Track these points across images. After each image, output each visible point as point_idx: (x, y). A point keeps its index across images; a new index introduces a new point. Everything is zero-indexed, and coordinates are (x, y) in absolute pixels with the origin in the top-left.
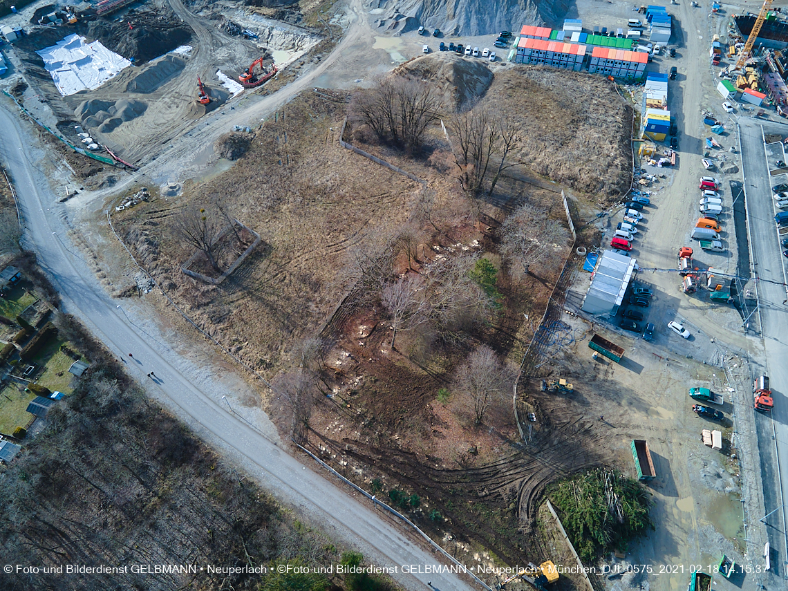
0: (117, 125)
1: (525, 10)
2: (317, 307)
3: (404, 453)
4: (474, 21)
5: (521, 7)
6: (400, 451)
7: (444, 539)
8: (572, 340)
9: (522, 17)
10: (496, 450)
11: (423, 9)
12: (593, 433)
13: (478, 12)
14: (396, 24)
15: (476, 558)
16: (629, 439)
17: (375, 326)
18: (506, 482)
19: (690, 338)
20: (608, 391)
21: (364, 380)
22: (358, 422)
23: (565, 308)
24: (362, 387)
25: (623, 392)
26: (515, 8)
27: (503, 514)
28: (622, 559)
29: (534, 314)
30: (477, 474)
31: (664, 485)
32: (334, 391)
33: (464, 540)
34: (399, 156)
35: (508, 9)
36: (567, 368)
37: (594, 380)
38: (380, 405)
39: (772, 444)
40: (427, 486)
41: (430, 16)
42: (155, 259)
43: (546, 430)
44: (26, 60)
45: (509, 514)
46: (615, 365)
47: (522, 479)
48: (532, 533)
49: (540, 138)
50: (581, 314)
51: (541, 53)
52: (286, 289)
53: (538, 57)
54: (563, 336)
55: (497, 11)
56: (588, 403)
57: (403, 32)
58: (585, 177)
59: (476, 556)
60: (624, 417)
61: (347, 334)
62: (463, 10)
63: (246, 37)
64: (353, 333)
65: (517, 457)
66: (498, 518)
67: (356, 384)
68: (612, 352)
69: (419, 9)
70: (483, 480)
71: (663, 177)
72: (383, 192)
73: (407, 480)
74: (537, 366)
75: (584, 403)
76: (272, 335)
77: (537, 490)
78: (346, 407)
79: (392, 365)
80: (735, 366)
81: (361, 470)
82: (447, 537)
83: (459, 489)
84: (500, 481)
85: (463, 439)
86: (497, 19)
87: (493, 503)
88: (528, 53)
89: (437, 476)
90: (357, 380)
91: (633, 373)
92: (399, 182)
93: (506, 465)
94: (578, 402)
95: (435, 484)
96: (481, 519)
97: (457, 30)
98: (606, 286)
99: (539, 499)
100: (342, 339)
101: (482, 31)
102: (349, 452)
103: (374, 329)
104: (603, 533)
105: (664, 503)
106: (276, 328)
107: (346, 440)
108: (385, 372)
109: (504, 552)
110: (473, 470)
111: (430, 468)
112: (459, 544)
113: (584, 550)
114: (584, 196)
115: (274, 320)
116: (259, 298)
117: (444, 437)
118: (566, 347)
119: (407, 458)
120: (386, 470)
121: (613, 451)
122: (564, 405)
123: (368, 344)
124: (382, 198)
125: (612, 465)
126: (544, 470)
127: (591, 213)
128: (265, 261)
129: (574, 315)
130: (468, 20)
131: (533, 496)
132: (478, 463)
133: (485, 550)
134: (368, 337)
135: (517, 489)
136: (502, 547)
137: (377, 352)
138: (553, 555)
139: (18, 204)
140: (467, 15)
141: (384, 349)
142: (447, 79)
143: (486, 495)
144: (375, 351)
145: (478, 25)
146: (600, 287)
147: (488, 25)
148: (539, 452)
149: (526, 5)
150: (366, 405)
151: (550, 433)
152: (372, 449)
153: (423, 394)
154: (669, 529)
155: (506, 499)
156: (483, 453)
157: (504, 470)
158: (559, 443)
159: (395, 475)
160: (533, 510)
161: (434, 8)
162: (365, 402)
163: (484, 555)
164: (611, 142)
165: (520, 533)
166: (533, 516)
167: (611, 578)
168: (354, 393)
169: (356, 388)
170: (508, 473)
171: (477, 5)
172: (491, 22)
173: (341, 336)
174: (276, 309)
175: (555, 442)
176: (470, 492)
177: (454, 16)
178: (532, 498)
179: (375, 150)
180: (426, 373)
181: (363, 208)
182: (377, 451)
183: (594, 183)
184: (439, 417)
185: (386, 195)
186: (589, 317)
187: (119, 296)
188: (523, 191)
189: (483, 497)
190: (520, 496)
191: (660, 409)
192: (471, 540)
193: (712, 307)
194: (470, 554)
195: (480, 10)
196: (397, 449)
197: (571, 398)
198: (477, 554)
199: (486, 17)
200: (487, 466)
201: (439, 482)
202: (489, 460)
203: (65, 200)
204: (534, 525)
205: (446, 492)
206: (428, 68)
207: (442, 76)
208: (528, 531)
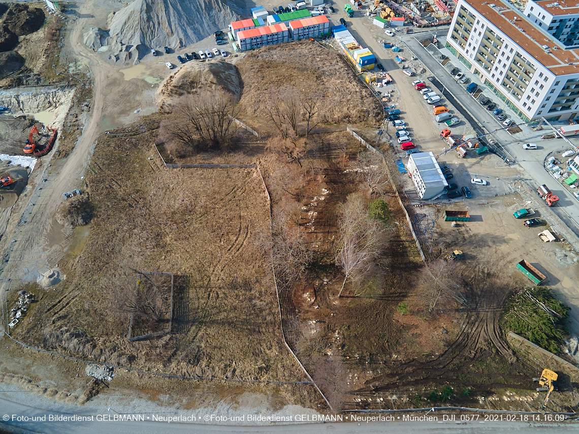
1: (221, 11)
2: (261, 301)
3: (409, 363)
4: (190, 32)
5: (217, 10)
6: (405, 364)
7: (481, 402)
8: (434, 222)
9: (222, 17)
10: (455, 321)
11: (143, 35)
12: (492, 273)
13: (189, 24)
14: (130, 55)
15: (506, 400)
16: (511, 264)
17: (314, 289)
18: (477, 338)
20: (477, 242)
21: (341, 332)
22: (363, 364)
23: (413, 204)
24: (344, 338)
25: (485, 237)
26: (214, 12)
27: (494, 359)
28: (570, 338)
29: (399, 218)
30: (459, 345)
31: (549, 279)
32: (329, 354)
33: (490, 393)
34: (219, 155)
35: (209, 15)
36: (446, 242)
37: (465, 240)
38: (366, 342)
39: (572, 221)
40: (440, 375)
41: (152, 39)
42: (94, 346)
43: (468, 289)
45: (497, 357)
46: (467, 224)
47: (483, 329)
48: (518, 359)
50: (425, 202)
51: (258, 38)
52: (226, 302)
53: (257, 42)
54: (426, 223)
55: (201, 18)
56: (475, 256)
57: (139, 59)
58: (354, 112)
59: (505, 399)
60: (498, 252)
61: (299, 307)
62: (177, 26)
64: (304, 304)
65: (469, 317)
67: (338, 338)
68: (459, 216)
69: (141, 36)
70: (465, 346)
72: (232, 188)
73: (425, 381)
74: (430, 251)
75: (473, 258)
76: (248, 344)
77: (496, 330)
78: (347, 359)
79: (349, 309)
80: (519, 187)
81: (394, 396)
82: (481, 400)
83: (458, 362)
84: (474, 339)
85: (431, 328)
86: (206, 25)
87: (482, 357)
88: (248, 41)
89: (440, 364)
90: (337, 335)
91: (479, 222)
92: (236, 174)
93: (467, 327)
94: (469, 259)
95: (442, 370)
96: (486, 372)
97: (181, 42)
98: (431, 178)
99: (502, 334)
100: (299, 312)
101: (200, 38)
103: (315, 291)
104: (558, 331)
105: (558, 290)
106: (246, 336)
107: (367, 382)
108: (349, 317)
109: (515, 383)
110: (454, 343)
111: (431, 361)
112: (490, 399)
113: (552, 348)
114: (361, 125)
115: (238, 331)
116: (213, 322)
117: (421, 335)
118: (433, 229)
119: (413, 366)
120: (409, 383)
121: (510, 277)
122: (464, 267)
123: (320, 304)
124: (235, 192)
125: (517, 286)
126: (489, 314)
128: (191, 291)
129: (421, 206)
130: (185, 31)
131: (498, 335)
132: (454, 338)
133: (506, 391)
134: (316, 299)
135: (486, 337)
136: (512, 381)
137: (332, 307)
138: (538, 364)
140: (182, 29)
141: (334, 301)
142: (212, 82)
143: (475, 355)
144: (329, 306)
145: (195, 33)
146: (429, 180)
147: (201, 31)
148: (477, 305)
149: (220, 7)
150: (358, 348)
151: (472, 289)
152: (388, 375)
153: (384, 315)
154: (572, 303)
155: (487, 349)
156: (450, 329)
157: (470, 331)
158: (482, 291)
159: (416, 383)
160: (505, 344)
161: (152, 32)
162: (355, 347)
163: (508, 394)
165: (512, 364)
166: (509, 348)
167: (575, 354)
168: (343, 346)
169: (341, 342)
170: (473, 331)
171: (185, 18)
172: (202, 27)
173: (297, 310)
174: (232, 322)
175: (479, 293)
176: (465, 359)
177: (172, 32)
178: (498, 337)
179: (198, 159)
180: (373, 300)
181: (228, 207)
182: (392, 375)
183: (363, 114)
184: (406, 324)
185: (235, 189)
186: (429, 202)
188: (322, 140)
189: (474, 357)
190: (491, 340)
191: (510, 236)
192: (493, 390)
193: (482, 159)
194: (501, 400)
195: (189, 22)
196: (402, 364)
197: (464, 259)
198: (504, 397)
199: (197, 25)
200: (459, 336)
201: (444, 367)
202: (456, 331)
204: (514, 353)
205: (453, 370)
206: (191, 79)
207: (206, 82)
208: (515, 359)
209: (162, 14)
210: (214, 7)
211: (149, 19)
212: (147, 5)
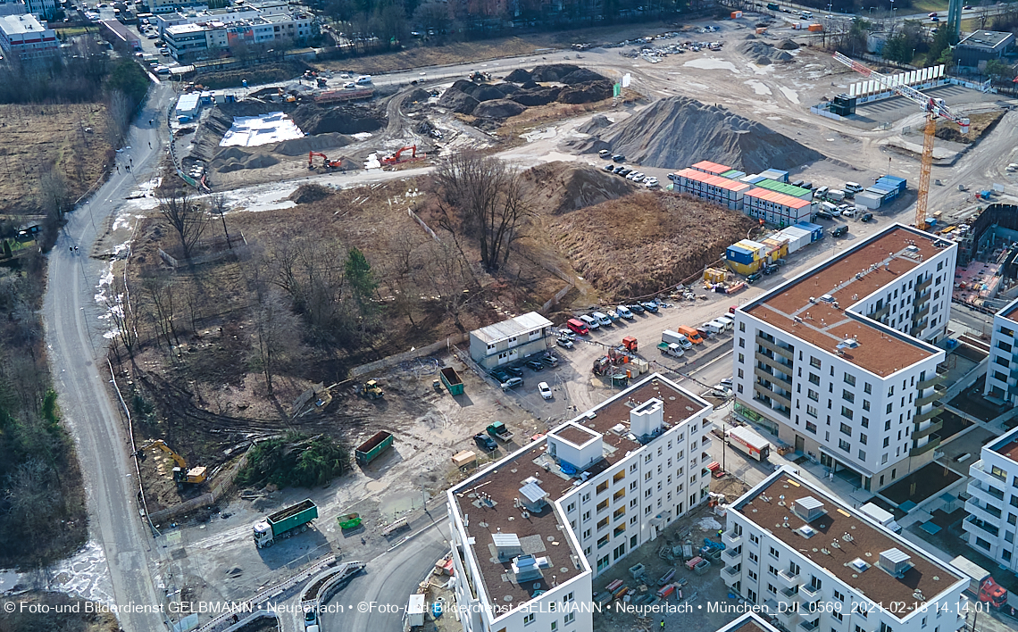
0: (236, 170)
1: (728, 152)
3: (185, 392)
4: (664, 153)
6: (184, 390)
10: (263, 413)
11: (621, 136)
14: (585, 145)
15: (155, 458)
19: (549, 399)
20: (416, 408)
21: (212, 347)
22: (174, 366)
23: (457, 352)
24: (206, 350)
25: (430, 413)
29: (423, 349)
30: (226, 421)
31: (375, 470)
32: (180, 345)
37: (414, 399)
41: (625, 144)
42: (148, 242)
44: (216, 118)
46: (449, 397)
48: (221, 462)
49: (602, 239)
50: (468, 360)
51: (696, 184)
53: (694, 189)
56: (386, 410)
57: (584, 153)
58: (609, 275)
62: (659, 140)
63: (432, 136)
65: (274, 422)
66: (206, 446)
67: (203, 347)
69: (618, 135)
71: (705, 299)
73: (165, 405)
74: (375, 379)
75: (383, 410)
78: (177, 356)
83: (200, 423)
85: (245, 399)
87: (214, 438)
88: (683, 182)
89: (192, 411)
90: (207, 345)
91: (457, 405)
93: (258, 423)
94: (378, 408)
95: (184, 414)
97: (641, 159)
98: (495, 331)
102: (144, 380)
105: (358, 479)
107: (151, 373)
108: (236, 347)
110: (227, 417)
111: (193, 405)
115: (193, 297)
117: (230, 394)
118: (420, 375)
119: (183, 395)
120: (157, 396)
123: (247, 329)
127: (584, 305)
129: (458, 359)
130: (659, 150)
132: (236, 415)
133: (170, 454)
134: (252, 325)
135: (246, 437)
139: (93, 193)
140: (660, 146)
142: (563, 182)
143: (215, 433)
145: (667, 158)
148: (298, 424)
150: (195, 360)
151: (324, 417)
152: (163, 383)
154: (341, 492)
156: (248, 411)
157: (252, 425)
161: (631, 137)
164: (673, 258)
168: (194, 351)
169: (199, 349)
176: (206, 427)
177: (647, 146)
182: (165, 385)
183: (612, 281)
184: (243, 383)
187: (95, 257)
190: (242, 442)
195: (676, 144)
196: (183, 388)
197: (376, 403)
199: (681, 153)
200: (240, 419)
201: (189, 415)
202: (248, 416)
203: (131, 198)
204: (229, 458)
206: (552, 170)
207: (560, 179)
209: (658, 124)
210: (724, 144)
211: (644, 122)
212: (655, 108)
